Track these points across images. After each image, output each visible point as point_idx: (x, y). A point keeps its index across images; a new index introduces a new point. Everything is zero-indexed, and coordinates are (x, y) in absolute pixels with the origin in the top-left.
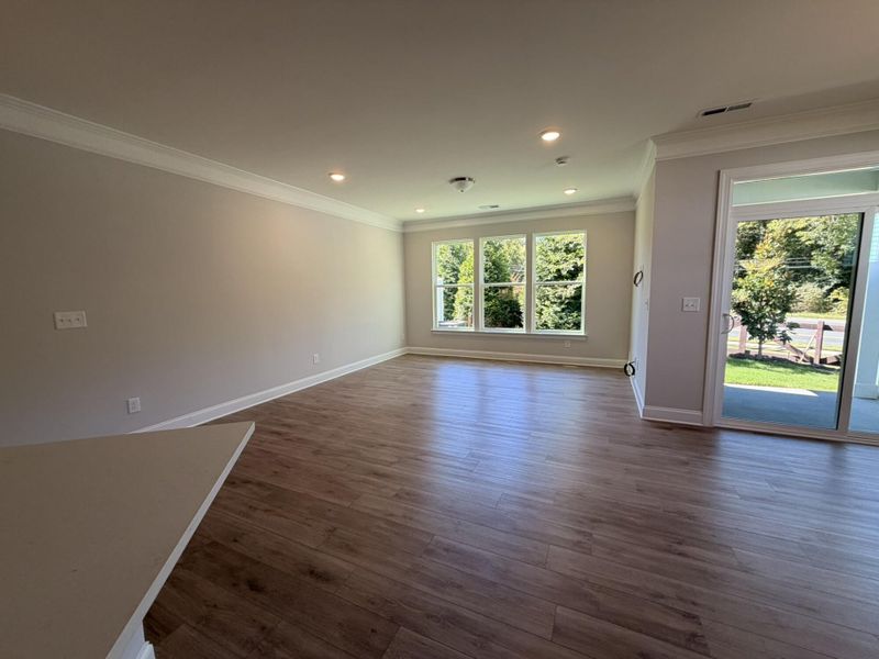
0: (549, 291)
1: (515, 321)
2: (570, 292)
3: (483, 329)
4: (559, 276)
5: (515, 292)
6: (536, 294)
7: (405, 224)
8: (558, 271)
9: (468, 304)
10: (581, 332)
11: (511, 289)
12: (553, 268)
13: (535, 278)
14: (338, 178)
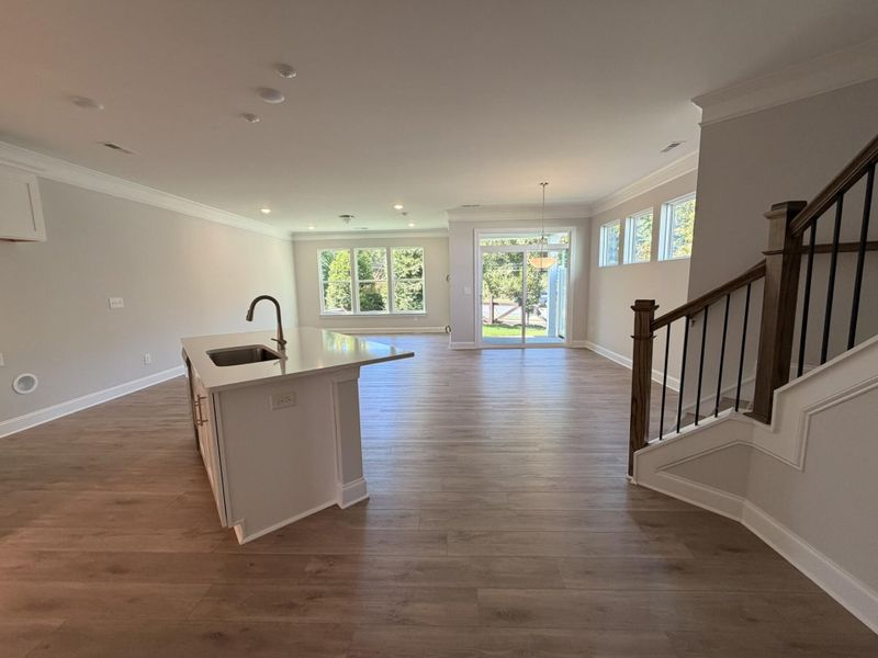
0: (404, 286)
1: (379, 305)
2: (417, 287)
3: (359, 312)
4: (409, 276)
5: (377, 287)
6: (395, 288)
7: (294, 234)
8: (410, 271)
9: (338, 297)
10: (424, 312)
11: (373, 284)
12: (406, 270)
13: (393, 276)
14: (266, 211)
